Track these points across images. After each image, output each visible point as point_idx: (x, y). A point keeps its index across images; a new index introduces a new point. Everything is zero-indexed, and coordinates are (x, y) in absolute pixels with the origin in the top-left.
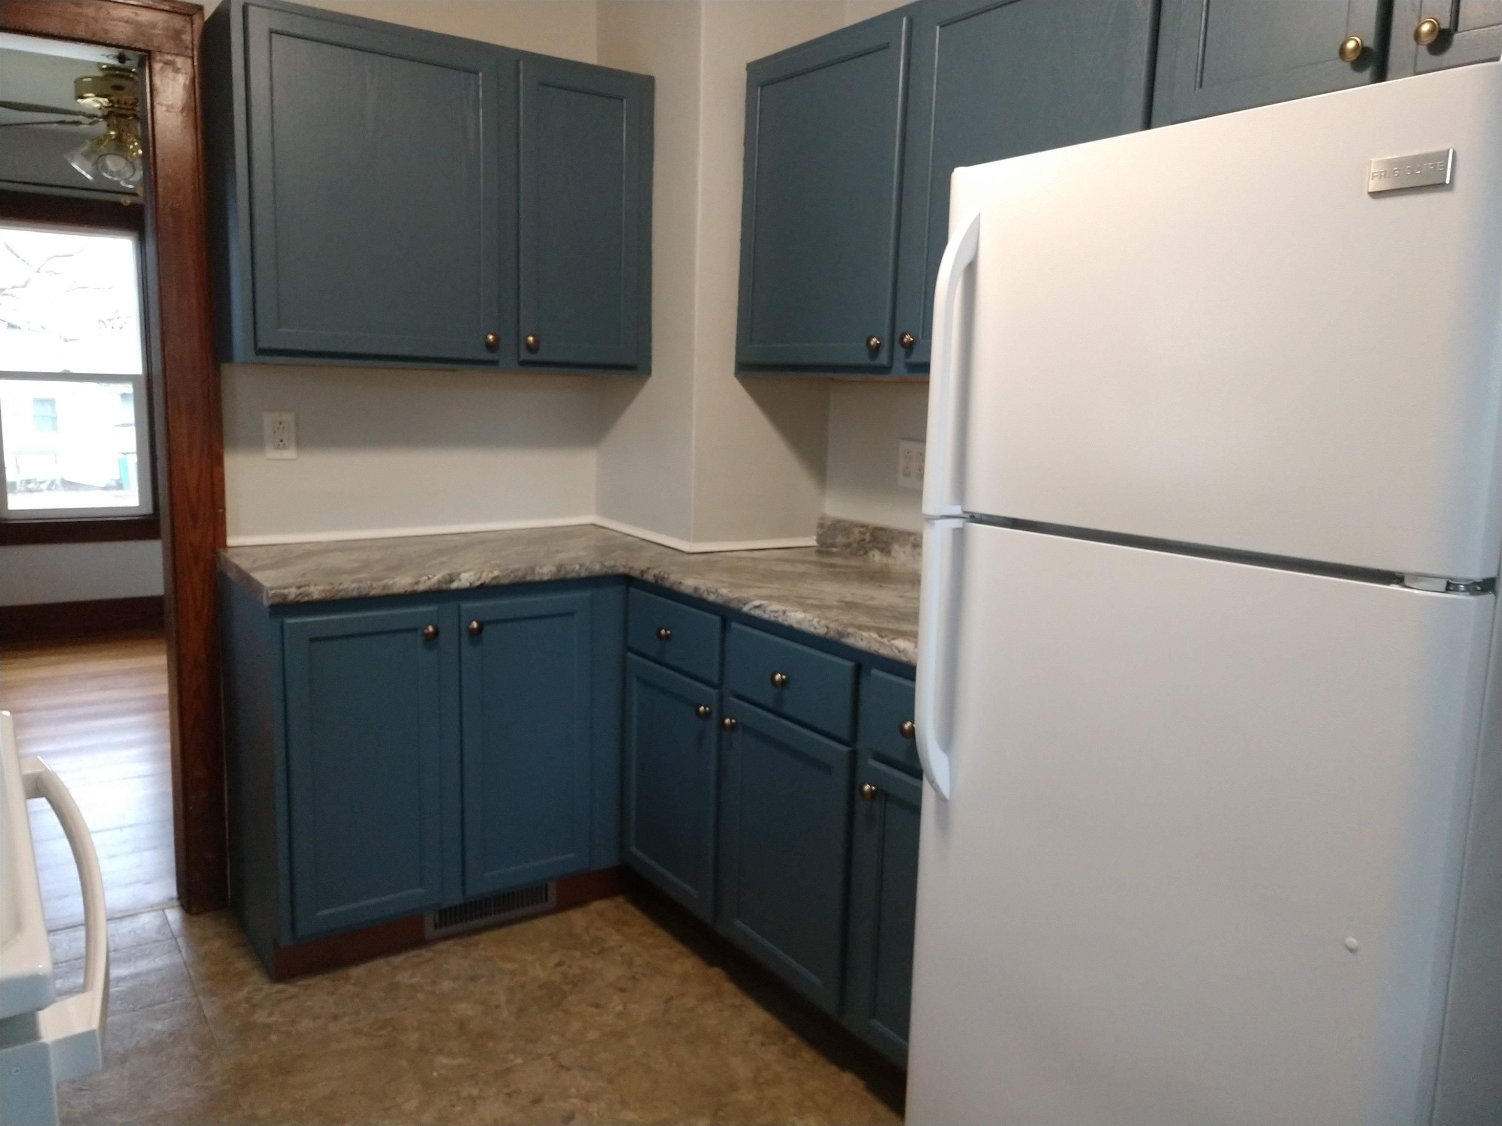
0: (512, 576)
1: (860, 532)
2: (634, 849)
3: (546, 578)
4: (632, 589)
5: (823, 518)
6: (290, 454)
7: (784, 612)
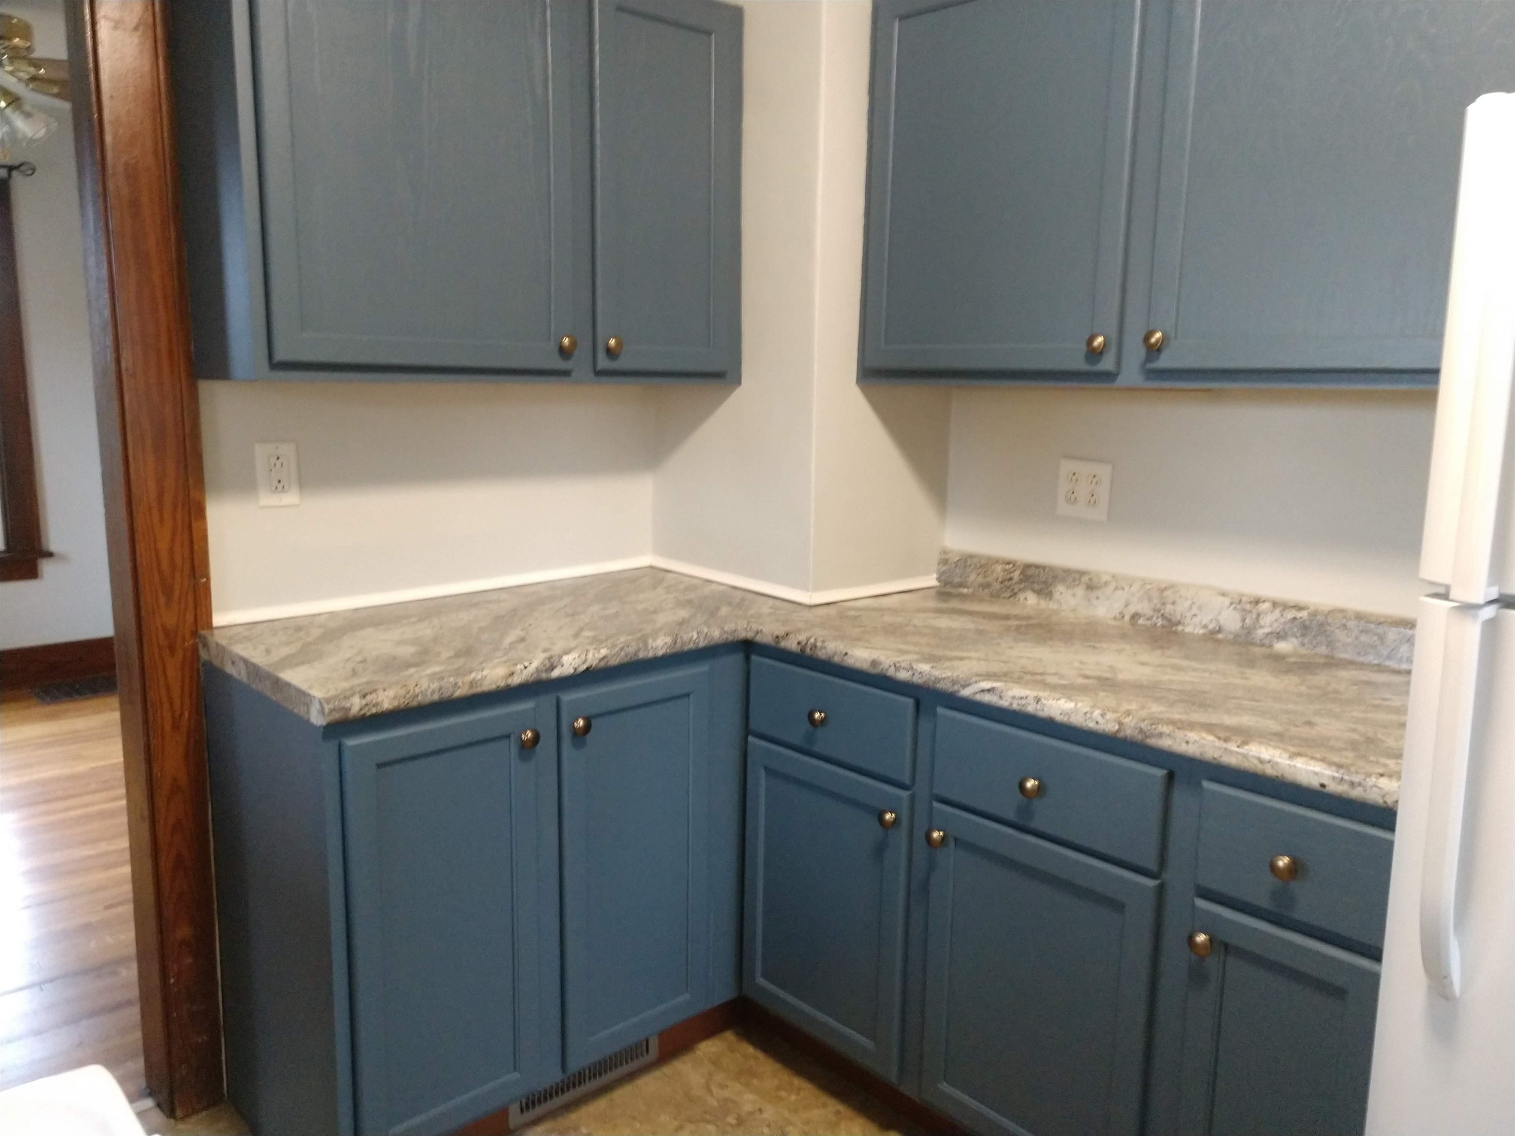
0: (623, 654)
1: (1005, 570)
2: (761, 981)
3: (660, 653)
4: (754, 658)
5: (945, 552)
6: (291, 498)
7: (1038, 700)
